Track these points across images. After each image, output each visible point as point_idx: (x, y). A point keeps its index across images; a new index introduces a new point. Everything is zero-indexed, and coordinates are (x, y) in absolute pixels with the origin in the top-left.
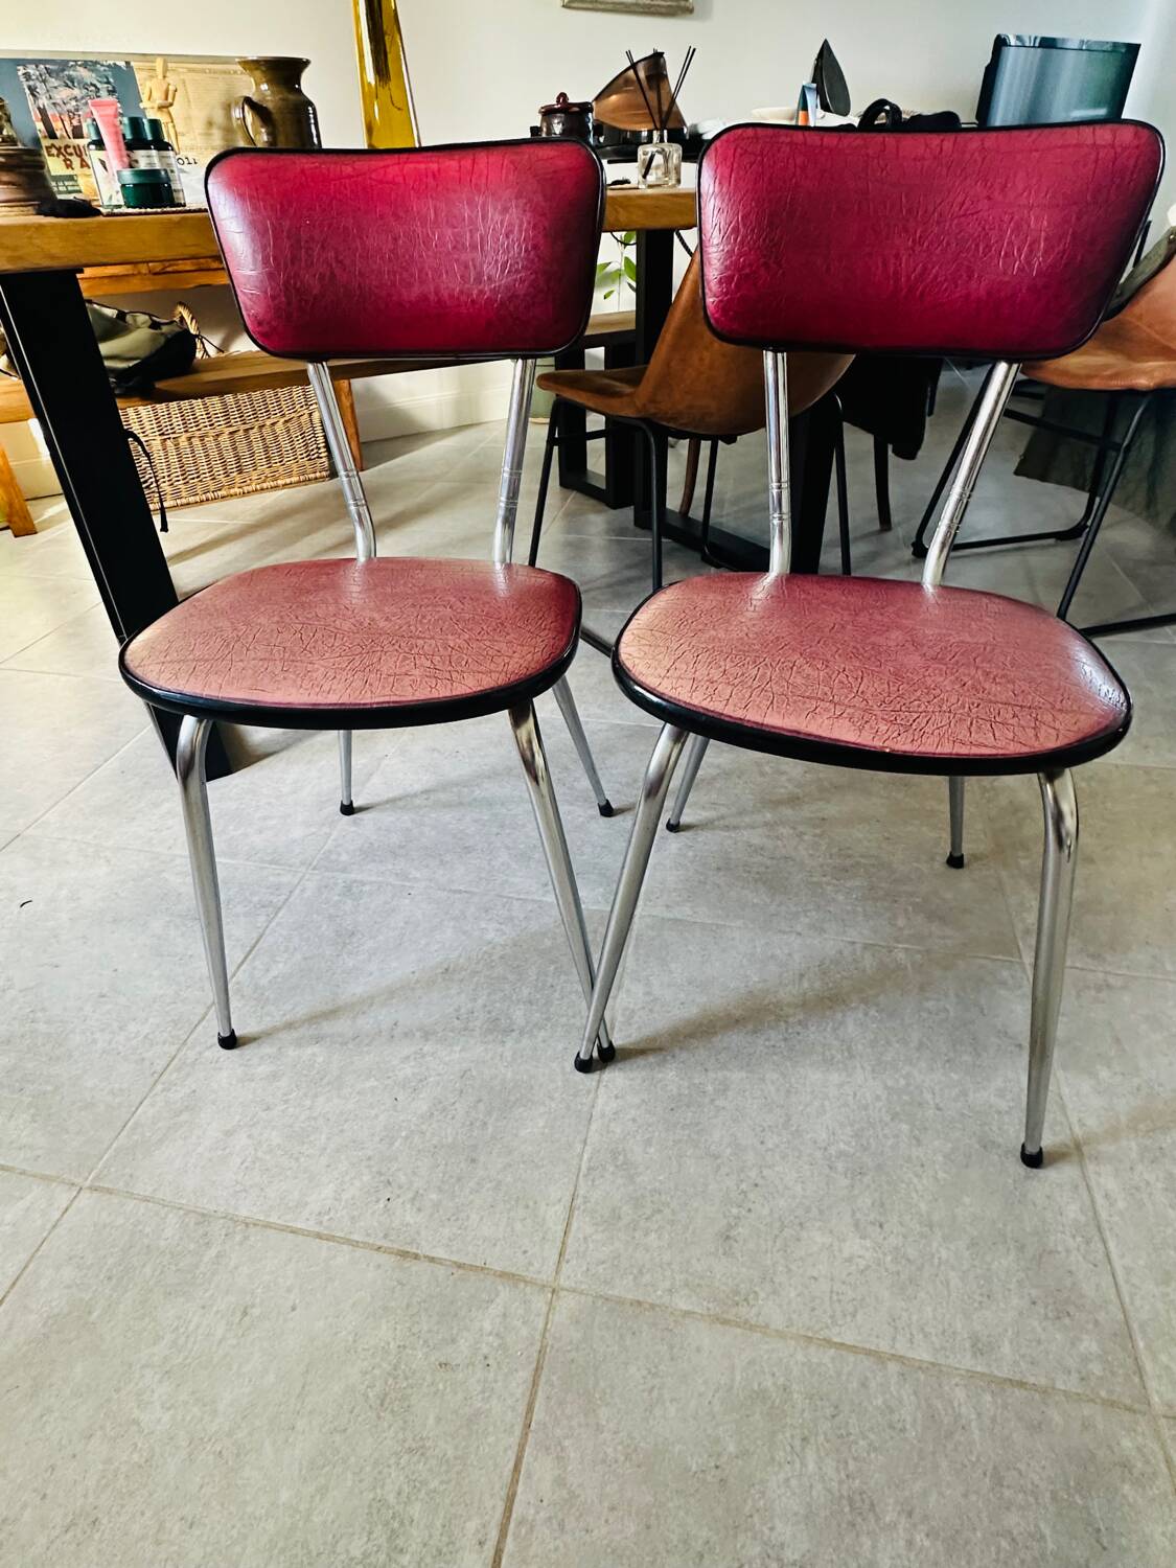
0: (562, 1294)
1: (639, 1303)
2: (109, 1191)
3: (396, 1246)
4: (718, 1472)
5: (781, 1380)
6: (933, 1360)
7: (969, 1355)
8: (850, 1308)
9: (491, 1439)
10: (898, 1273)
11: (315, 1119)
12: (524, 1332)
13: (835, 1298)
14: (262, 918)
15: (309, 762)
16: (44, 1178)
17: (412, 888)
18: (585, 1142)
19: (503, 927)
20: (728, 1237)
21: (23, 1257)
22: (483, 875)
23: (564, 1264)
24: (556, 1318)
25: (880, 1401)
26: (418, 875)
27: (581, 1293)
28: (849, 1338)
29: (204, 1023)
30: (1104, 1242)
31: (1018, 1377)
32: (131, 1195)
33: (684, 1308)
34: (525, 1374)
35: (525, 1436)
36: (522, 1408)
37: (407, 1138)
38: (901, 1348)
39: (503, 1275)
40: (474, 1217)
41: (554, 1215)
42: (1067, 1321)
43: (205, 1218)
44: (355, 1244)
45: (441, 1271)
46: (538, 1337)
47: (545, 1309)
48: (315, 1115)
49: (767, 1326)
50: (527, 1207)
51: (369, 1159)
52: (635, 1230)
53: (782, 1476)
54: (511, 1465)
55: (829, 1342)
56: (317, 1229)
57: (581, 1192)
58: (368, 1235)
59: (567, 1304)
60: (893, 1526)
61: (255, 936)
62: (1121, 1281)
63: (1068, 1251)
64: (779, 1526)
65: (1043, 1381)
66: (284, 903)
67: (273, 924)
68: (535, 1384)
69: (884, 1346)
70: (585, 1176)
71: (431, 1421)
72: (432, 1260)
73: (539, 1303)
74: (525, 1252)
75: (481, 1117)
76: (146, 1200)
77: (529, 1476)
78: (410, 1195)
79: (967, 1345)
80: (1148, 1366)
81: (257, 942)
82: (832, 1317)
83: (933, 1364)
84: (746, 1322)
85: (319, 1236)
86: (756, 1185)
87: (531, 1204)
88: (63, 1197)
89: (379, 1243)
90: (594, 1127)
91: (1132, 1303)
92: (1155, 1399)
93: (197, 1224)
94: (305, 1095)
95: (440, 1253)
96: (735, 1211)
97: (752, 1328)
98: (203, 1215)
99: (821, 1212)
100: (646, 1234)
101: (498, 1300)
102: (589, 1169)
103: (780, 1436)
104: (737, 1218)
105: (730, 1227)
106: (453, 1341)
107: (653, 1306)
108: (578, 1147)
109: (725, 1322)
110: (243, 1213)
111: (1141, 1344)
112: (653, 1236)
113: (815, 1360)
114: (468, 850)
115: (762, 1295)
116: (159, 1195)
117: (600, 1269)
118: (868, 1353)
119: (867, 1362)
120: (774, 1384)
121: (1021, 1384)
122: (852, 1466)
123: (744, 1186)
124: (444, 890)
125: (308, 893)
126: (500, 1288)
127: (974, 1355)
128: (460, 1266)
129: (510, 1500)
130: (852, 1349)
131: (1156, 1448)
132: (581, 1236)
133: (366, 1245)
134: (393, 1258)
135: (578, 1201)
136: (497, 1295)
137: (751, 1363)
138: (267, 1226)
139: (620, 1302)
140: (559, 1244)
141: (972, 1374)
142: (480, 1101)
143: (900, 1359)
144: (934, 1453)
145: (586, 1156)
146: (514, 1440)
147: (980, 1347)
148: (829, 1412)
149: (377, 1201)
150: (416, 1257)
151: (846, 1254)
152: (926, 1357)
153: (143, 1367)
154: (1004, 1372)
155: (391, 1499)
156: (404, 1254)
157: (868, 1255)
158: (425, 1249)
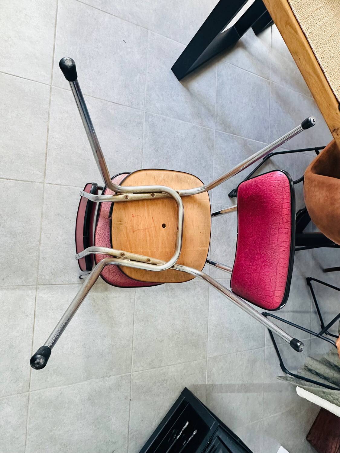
0: (43, 185)
1: (43, 199)
2: (51, 91)
3: (48, 152)
4: (16, 213)
5: (33, 224)
6: (41, 250)
7: (43, 256)
8: (48, 237)
9: (15, 175)
10: (56, 246)
11: (73, 130)
12: (35, 178)
13: (50, 234)
14: (127, 104)
15: (186, 102)
16: (52, 77)
17: (142, 139)
18: (76, 187)
19: (132, 163)
20: (58, 215)
21: (35, 79)
22: (148, 156)
23: (49, 184)
24: (38, 184)
25: (32, 240)
26: (147, 140)
27: (44, 188)
28: (42, 236)
29: (95, 98)
30: (68, 284)
31: (40, 264)
32: (51, 96)
33: (44, 207)
34: (27, 179)
35: (17, 180)
36: (21, 179)
37: (72, 150)
38: (42, 245)
39: (45, 173)
40: (56, 166)
41: (58, 182)
42: (51, 274)
43: (48, 113)
44: (47, 144)
45: (44, 161)
46: (34, 181)
47: (40, 182)
48: (74, 130)
49: (42, 222)
50: (60, 176)
51: (66, 143)
52: (57, 197)
53: (17, 223)
54: (12, 179)
55: (41, 232)
56: (49, 136)
57: (64, 186)
58: (49, 146)
59: (41, 186)
60: (12, 240)
61: (122, 103)
62: (61, 285)
63: (65, 277)
64: (10, 222)
65: (40, 268)
66: (133, 108)
67: (126, 107)
68: (26, 181)
69: (42, 242)
70: (68, 187)
71: (16, 164)
72: (46, 159)
73: (40, 180)
74: (50, 177)
75: (79, 165)
76: (50, 100)
77: (11, 181)
78: (59, 153)
79: (44, 256)
80: (45, 286)
81: (119, 104)
82: (46, 233)
83: (40, 250)
84: (42, 218)
85: (48, 136)
86: (71, 221)
87: (60, 177)
88: (48, 82)
89: (48, 149)
90: (80, 188)
91: (57, 286)
92: (39, 286)
93: (47, 112)
94: (79, 126)
95: (48, 161)
96: (64, 216)
97: (42, 219)
98: (49, 112)
99: (66, 233)
100: (57, 200)
101: (40, 173)
102: (70, 188)
103: (23, 223)
104: (63, 217)
105: (61, 215)
106: (31, 166)
107: (43, 201)
108: (75, 185)
109: (42, 214)
110: (50, 120)
111: (49, 286)
112: (57, 201)
113: (37, 230)
114: (157, 151)
115: (48, 221)
116: (51, 102)
117: (49, 191)
118: (40, 239)
119: (38, 239)
120: (32, 223)
121: (38, 265)
122: (20, 235)
123: (70, 218)
124: (142, 147)
125: (137, 113)
126: (42, 173)
127: (42, 257)
128: (46, 165)
129: (7, 179)
130: (40, 237)
131: (31, 284)
132: (55, 187)
133: (47, 146)
134: (45, 152)
135: (62, 186)
136: (40, 172)
137: (35, 219)
138: (48, 126)
139: (43, 195)
140: (52, 183)
141: (39, 257)
142: (83, 164)
143: (40, 245)
144: (24, 248)
145: (72, 187)
146: (16, 178)
147: (44, 258)
148: (29, 231)
149: (57, 146)
150: (46, 156)
151: (58, 237)
152: (41, 249)
153: (18, 110)
154: (40, 262)
155: (3, 159)
156: (46, 154)
157: (59, 241)
158: (48, 158)
